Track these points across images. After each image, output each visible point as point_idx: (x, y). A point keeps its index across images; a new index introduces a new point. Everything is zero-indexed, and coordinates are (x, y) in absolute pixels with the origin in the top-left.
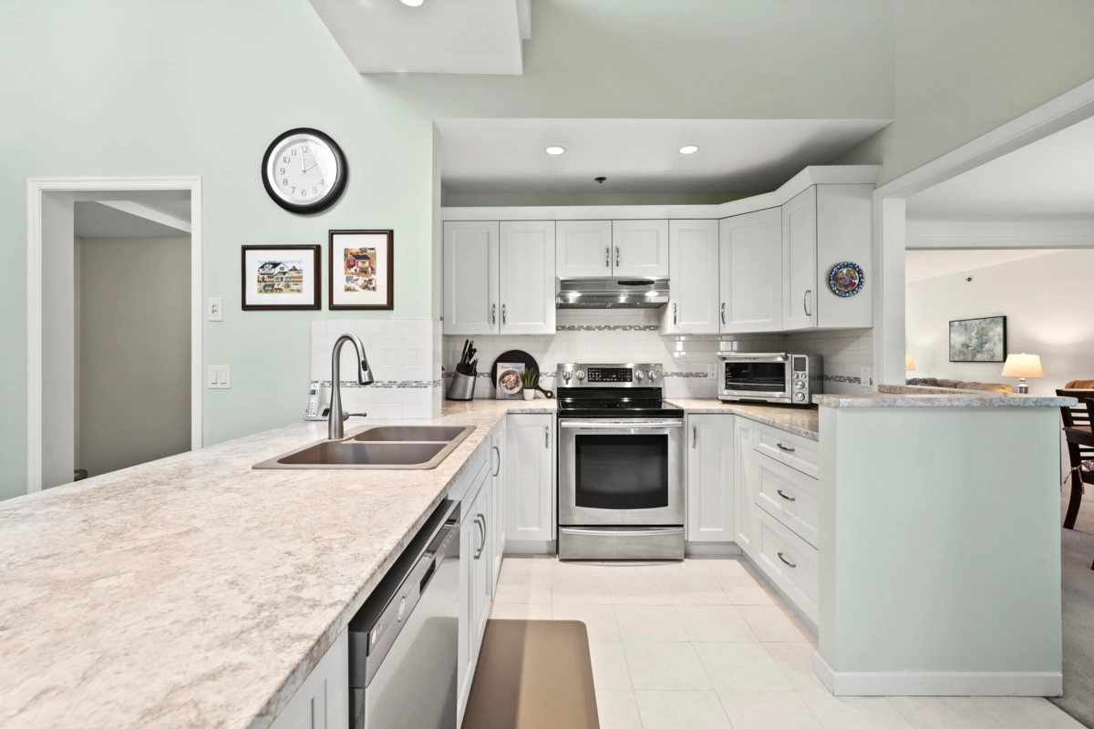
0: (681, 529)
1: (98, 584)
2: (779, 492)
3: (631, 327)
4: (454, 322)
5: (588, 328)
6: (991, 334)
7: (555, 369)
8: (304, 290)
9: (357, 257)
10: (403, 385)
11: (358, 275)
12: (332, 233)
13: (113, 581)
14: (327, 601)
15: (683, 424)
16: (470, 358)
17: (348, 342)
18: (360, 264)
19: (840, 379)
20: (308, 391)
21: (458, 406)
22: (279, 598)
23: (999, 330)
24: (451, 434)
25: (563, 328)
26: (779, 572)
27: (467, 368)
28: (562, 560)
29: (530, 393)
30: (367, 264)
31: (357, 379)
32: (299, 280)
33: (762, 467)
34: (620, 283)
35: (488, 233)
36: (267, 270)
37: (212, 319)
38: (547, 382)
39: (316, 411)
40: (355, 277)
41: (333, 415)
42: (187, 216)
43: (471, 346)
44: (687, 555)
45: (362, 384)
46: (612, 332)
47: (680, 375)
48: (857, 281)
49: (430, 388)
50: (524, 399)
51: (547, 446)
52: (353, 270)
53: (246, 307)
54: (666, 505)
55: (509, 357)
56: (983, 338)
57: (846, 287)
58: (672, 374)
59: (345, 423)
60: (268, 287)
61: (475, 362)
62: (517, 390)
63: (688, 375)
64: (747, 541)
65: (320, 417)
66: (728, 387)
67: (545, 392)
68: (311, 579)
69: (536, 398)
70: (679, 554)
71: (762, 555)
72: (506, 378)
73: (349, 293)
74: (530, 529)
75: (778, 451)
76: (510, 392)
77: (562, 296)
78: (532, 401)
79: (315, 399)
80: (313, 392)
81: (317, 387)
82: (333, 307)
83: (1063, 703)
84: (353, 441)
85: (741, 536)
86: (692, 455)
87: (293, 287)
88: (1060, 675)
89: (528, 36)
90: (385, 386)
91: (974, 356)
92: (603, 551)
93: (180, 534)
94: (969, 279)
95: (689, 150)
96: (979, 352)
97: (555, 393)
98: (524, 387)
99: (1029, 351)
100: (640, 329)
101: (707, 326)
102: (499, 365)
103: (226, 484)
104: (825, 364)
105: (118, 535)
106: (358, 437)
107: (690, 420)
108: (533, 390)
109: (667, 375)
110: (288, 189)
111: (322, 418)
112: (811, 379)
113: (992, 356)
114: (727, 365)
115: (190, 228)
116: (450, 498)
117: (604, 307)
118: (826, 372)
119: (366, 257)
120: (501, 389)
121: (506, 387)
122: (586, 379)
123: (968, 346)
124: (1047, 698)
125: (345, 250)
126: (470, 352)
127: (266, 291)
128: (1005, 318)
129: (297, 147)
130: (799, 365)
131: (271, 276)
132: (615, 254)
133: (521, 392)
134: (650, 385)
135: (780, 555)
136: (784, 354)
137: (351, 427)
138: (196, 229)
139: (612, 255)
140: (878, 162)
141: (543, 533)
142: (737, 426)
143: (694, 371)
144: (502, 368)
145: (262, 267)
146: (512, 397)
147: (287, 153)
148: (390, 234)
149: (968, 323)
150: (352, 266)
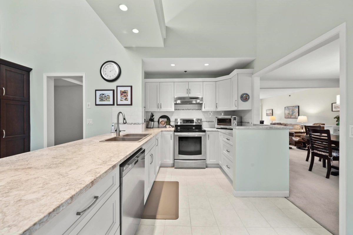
0: (205, 160)
1: (74, 159)
2: (227, 150)
3: (194, 109)
4: (148, 108)
5: (183, 110)
6: (295, 110)
7: (174, 120)
8: (110, 101)
9: (123, 92)
10: (135, 124)
11: (124, 97)
12: (117, 87)
13: (76, 158)
14: (115, 161)
15: (205, 134)
16: (153, 117)
17: (121, 114)
18: (124, 94)
19: (245, 122)
20: (111, 126)
21: (149, 129)
22: (107, 160)
23: (297, 109)
24: (145, 135)
25: (177, 109)
26: (227, 170)
27: (152, 120)
28: (175, 168)
29: (168, 126)
30: (126, 94)
31: (123, 122)
32: (109, 98)
33: (224, 145)
34: (190, 98)
35: (157, 86)
36: (101, 96)
37: (88, 108)
38: (172, 123)
39: (113, 130)
40: (123, 97)
41: (117, 131)
42: (82, 81)
43: (153, 114)
44: (207, 167)
45: (124, 123)
46: (189, 110)
47: (207, 121)
48: (248, 98)
49: (141, 125)
50: (166, 128)
51: (171, 139)
52: (122, 96)
53: (96, 105)
54: (201, 154)
55: (162, 117)
56: (293, 111)
57: (245, 99)
58: (205, 121)
59: (120, 133)
60: (101, 100)
61: (154, 118)
62: (164, 125)
63: (209, 122)
64: (221, 163)
65: (114, 132)
66: (218, 125)
67: (172, 126)
68: (113, 158)
69: (169, 127)
70: (205, 167)
71: (224, 166)
72: (162, 122)
73: (121, 101)
74: (167, 160)
75: (227, 140)
76: (163, 126)
77: (176, 101)
78: (168, 128)
79: (113, 127)
80: (113, 126)
81: (114, 124)
82: (117, 105)
83: (288, 198)
84: (122, 137)
85: (220, 162)
86: (208, 142)
87: (108, 100)
88: (288, 192)
89: (165, 38)
90: (130, 124)
91: (291, 116)
92: (185, 166)
93: (87, 152)
94: (290, 96)
95: (207, 65)
96: (292, 115)
97: (174, 126)
98: (166, 125)
99: (304, 115)
100: (196, 110)
101: (213, 109)
102: (160, 119)
103: (94, 144)
104: (242, 119)
105: (75, 152)
106: (123, 136)
107: (207, 133)
108: (169, 126)
109: (203, 122)
110: (106, 76)
111: (115, 132)
112: (238, 122)
113: (296, 117)
114: (218, 119)
115: (83, 84)
116: (143, 148)
117: (187, 104)
118: (243, 121)
119: (125, 93)
120: (160, 125)
121: (162, 125)
122: (182, 123)
123: (289, 114)
124: (285, 197)
125: (121, 91)
126: (152, 116)
127: (101, 101)
128: (299, 106)
129: (109, 65)
130: (235, 119)
131: (102, 97)
132: (189, 91)
133: (166, 126)
134: (199, 124)
135: (227, 166)
136: (231, 116)
137: (122, 134)
138: (84, 84)
139: (188, 91)
140: (253, 68)
141: (170, 161)
142: (219, 134)
143: (210, 121)
144: (161, 120)
145: (100, 95)
146: (163, 127)
147: (106, 67)
148: (131, 87)
149: (289, 107)
150: (122, 95)
